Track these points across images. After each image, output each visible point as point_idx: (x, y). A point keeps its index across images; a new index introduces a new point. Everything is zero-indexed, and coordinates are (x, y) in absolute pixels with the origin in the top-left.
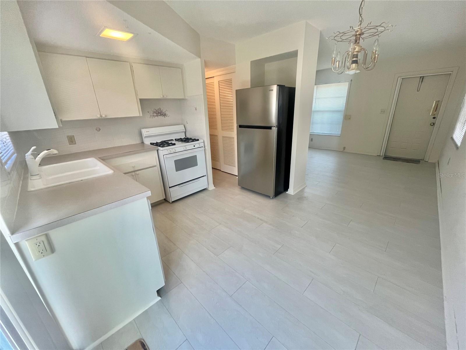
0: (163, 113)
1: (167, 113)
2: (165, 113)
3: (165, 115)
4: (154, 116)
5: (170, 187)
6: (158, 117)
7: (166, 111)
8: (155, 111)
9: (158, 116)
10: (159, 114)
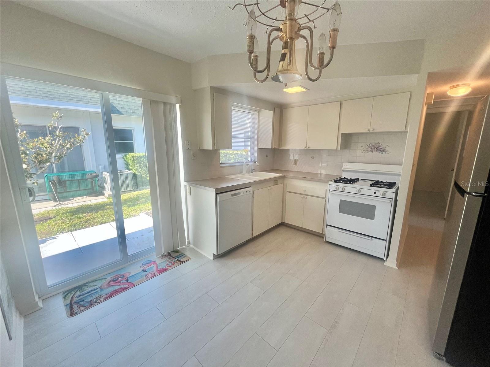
0: (381, 149)
1: (387, 149)
2: (385, 148)
3: (383, 151)
4: (368, 151)
5: (327, 225)
6: (373, 153)
7: (387, 147)
8: (371, 145)
9: (372, 151)
10: (376, 150)
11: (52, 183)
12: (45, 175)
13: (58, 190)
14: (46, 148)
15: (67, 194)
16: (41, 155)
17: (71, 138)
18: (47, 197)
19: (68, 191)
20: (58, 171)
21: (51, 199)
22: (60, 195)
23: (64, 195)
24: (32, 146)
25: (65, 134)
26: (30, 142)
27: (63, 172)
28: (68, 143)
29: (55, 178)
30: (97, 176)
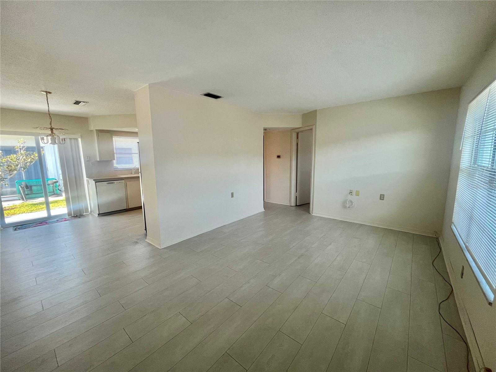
11: (21, 187)
12: (16, 182)
13: (26, 193)
14: (14, 162)
15: (33, 196)
16: (11, 166)
17: (31, 155)
18: (17, 198)
19: (33, 193)
20: (27, 178)
21: (21, 199)
22: (27, 196)
23: (30, 196)
24: (5, 160)
25: (27, 152)
26: (3, 158)
27: (30, 179)
28: (29, 158)
29: (23, 183)
30: (57, 182)
